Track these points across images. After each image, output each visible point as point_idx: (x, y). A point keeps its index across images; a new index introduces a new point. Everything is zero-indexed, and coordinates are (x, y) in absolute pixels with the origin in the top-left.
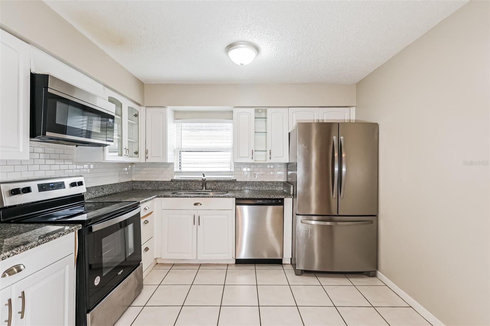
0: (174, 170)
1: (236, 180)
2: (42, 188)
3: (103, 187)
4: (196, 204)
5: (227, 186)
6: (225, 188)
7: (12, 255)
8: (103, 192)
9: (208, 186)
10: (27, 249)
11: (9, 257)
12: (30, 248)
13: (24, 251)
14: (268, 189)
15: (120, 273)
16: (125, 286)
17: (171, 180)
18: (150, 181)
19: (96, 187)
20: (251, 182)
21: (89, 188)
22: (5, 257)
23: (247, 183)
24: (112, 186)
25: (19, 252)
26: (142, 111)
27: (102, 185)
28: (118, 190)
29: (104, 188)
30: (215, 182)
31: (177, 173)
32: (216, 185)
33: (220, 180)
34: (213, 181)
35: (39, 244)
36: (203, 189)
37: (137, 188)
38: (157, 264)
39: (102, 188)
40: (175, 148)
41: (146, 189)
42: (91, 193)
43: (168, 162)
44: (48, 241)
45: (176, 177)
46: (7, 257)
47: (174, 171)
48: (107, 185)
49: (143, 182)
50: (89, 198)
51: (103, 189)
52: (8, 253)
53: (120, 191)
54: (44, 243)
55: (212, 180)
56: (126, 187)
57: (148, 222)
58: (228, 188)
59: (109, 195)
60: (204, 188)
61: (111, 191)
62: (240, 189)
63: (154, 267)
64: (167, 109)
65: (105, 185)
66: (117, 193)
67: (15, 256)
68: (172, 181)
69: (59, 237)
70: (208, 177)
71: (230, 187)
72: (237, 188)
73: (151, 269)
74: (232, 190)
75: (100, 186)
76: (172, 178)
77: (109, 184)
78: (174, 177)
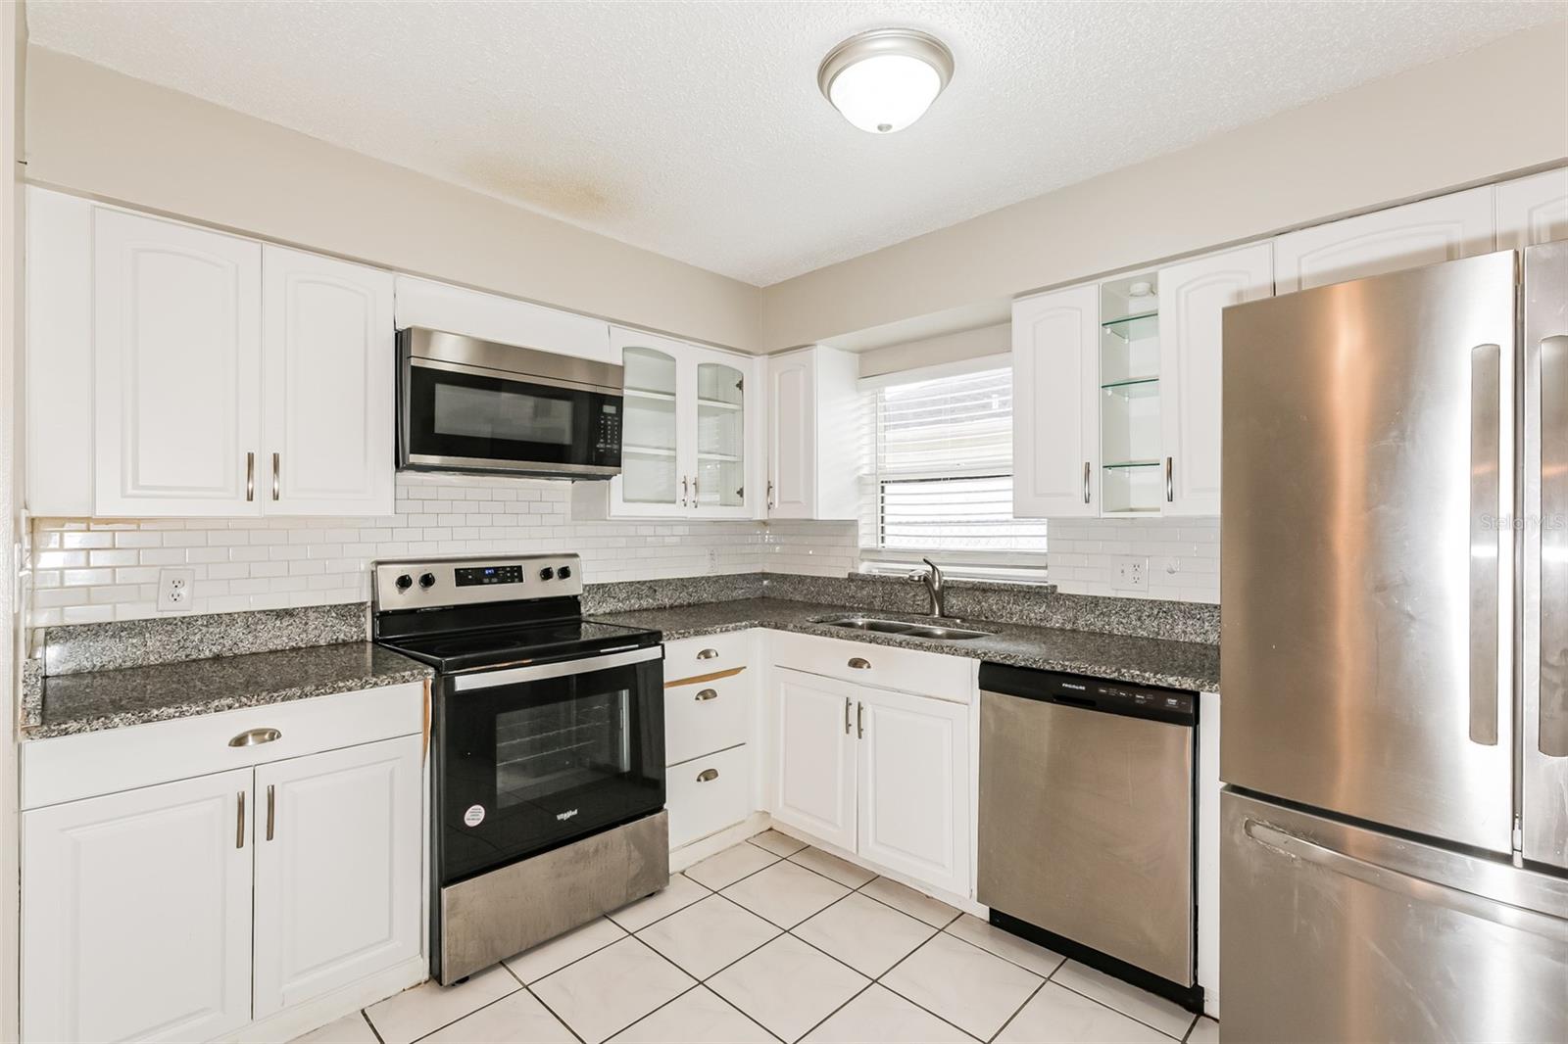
0: (857, 543)
1: (1055, 587)
2: (463, 578)
3: (653, 586)
4: (856, 663)
5: (1021, 611)
6: (1011, 619)
7: (237, 705)
8: (654, 600)
9: (954, 602)
10: (275, 700)
11: (230, 707)
12: (283, 700)
13: (268, 703)
14: (1198, 640)
15: (566, 816)
16: (584, 856)
17: (849, 574)
18: (800, 576)
19: (631, 583)
20: (1115, 599)
21: (609, 584)
22: (223, 706)
23: (1102, 608)
24: (683, 584)
25: (254, 702)
26: (755, 370)
27: (652, 579)
28: (706, 597)
29: (660, 587)
30: (977, 593)
31: (871, 553)
32: (979, 602)
33: (990, 584)
34: (969, 586)
35: (306, 696)
36: (932, 612)
37: (772, 596)
38: (771, 829)
39: (650, 587)
40: (865, 470)
41: (791, 601)
42: (614, 598)
43: (820, 518)
44: (331, 693)
45: (863, 569)
46: (227, 708)
47: (857, 546)
48: (669, 582)
49: (784, 577)
50: (608, 611)
51: (655, 591)
52: (230, 701)
53: (713, 600)
54: (318, 695)
55: (966, 583)
56: (736, 588)
57: (714, 694)
58: (1022, 618)
59: (676, 606)
60: (937, 612)
61: (684, 598)
62: (1068, 627)
63: (755, 836)
64: (815, 350)
65: (662, 581)
66: (704, 604)
67: (245, 708)
68: (852, 578)
69: (362, 688)
70: (950, 572)
71: (1032, 615)
72: (1056, 621)
73: (740, 839)
74: (1040, 627)
75: (645, 582)
76: (851, 571)
77: (674, 579)
78: (858, 568)
